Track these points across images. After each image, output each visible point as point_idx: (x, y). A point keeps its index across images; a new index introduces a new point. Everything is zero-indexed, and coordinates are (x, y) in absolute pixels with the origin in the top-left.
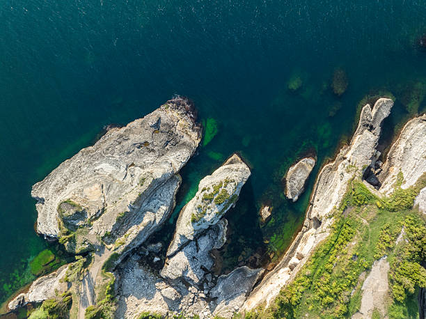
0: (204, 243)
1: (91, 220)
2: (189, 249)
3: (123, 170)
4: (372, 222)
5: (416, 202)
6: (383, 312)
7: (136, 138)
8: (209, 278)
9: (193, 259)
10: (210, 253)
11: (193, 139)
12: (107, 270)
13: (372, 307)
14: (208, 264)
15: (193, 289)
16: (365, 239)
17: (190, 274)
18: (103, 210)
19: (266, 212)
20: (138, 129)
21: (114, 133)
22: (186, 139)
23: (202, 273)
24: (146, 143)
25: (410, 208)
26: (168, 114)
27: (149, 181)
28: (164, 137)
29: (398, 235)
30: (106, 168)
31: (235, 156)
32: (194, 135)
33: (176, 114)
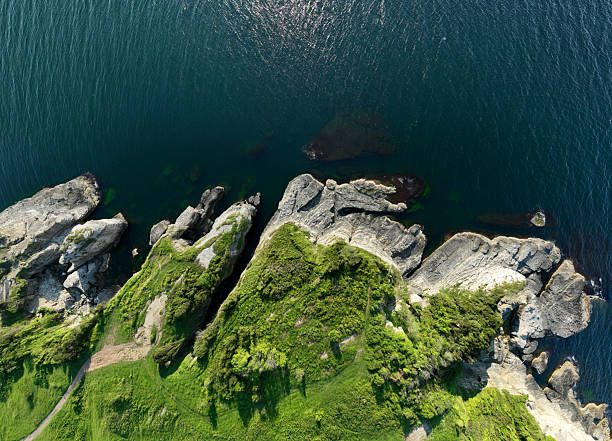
0: (92, 267)
1: (11, 244)
2: (81, 270)
3: (45, 215)
4: (163, 267)
5: (198, 257)
6: (159, 328)
7: (57, 196)
8: (94, 290)
9: (82, 276)
10: (96, 274)
11: (95, 200)
12: (21, 277)
13: (151, 324)
14: (93, 281)
15: (83, 296)
16: (155, 278)
17: (80, 286)
18: (23, 239)
19: (135, 252)
20: (60, 190)
21: (46, 190)
22: (89, 199)
23: (88, 286)
24: (63, 199)
25: (192, 261)
26: (80, 182)
27: (52, 224)
28: (75, 197)
29: (177, 279)
30: (33, 212)
31: (120, 214)
32: (96, 198)
33: (86, 183)
